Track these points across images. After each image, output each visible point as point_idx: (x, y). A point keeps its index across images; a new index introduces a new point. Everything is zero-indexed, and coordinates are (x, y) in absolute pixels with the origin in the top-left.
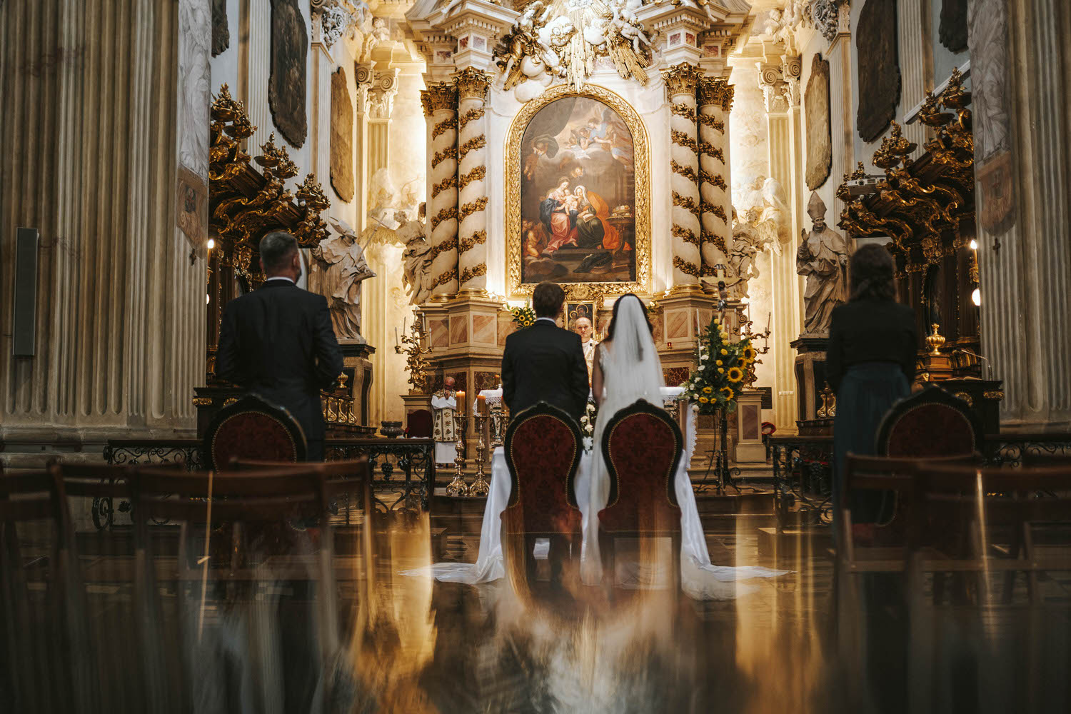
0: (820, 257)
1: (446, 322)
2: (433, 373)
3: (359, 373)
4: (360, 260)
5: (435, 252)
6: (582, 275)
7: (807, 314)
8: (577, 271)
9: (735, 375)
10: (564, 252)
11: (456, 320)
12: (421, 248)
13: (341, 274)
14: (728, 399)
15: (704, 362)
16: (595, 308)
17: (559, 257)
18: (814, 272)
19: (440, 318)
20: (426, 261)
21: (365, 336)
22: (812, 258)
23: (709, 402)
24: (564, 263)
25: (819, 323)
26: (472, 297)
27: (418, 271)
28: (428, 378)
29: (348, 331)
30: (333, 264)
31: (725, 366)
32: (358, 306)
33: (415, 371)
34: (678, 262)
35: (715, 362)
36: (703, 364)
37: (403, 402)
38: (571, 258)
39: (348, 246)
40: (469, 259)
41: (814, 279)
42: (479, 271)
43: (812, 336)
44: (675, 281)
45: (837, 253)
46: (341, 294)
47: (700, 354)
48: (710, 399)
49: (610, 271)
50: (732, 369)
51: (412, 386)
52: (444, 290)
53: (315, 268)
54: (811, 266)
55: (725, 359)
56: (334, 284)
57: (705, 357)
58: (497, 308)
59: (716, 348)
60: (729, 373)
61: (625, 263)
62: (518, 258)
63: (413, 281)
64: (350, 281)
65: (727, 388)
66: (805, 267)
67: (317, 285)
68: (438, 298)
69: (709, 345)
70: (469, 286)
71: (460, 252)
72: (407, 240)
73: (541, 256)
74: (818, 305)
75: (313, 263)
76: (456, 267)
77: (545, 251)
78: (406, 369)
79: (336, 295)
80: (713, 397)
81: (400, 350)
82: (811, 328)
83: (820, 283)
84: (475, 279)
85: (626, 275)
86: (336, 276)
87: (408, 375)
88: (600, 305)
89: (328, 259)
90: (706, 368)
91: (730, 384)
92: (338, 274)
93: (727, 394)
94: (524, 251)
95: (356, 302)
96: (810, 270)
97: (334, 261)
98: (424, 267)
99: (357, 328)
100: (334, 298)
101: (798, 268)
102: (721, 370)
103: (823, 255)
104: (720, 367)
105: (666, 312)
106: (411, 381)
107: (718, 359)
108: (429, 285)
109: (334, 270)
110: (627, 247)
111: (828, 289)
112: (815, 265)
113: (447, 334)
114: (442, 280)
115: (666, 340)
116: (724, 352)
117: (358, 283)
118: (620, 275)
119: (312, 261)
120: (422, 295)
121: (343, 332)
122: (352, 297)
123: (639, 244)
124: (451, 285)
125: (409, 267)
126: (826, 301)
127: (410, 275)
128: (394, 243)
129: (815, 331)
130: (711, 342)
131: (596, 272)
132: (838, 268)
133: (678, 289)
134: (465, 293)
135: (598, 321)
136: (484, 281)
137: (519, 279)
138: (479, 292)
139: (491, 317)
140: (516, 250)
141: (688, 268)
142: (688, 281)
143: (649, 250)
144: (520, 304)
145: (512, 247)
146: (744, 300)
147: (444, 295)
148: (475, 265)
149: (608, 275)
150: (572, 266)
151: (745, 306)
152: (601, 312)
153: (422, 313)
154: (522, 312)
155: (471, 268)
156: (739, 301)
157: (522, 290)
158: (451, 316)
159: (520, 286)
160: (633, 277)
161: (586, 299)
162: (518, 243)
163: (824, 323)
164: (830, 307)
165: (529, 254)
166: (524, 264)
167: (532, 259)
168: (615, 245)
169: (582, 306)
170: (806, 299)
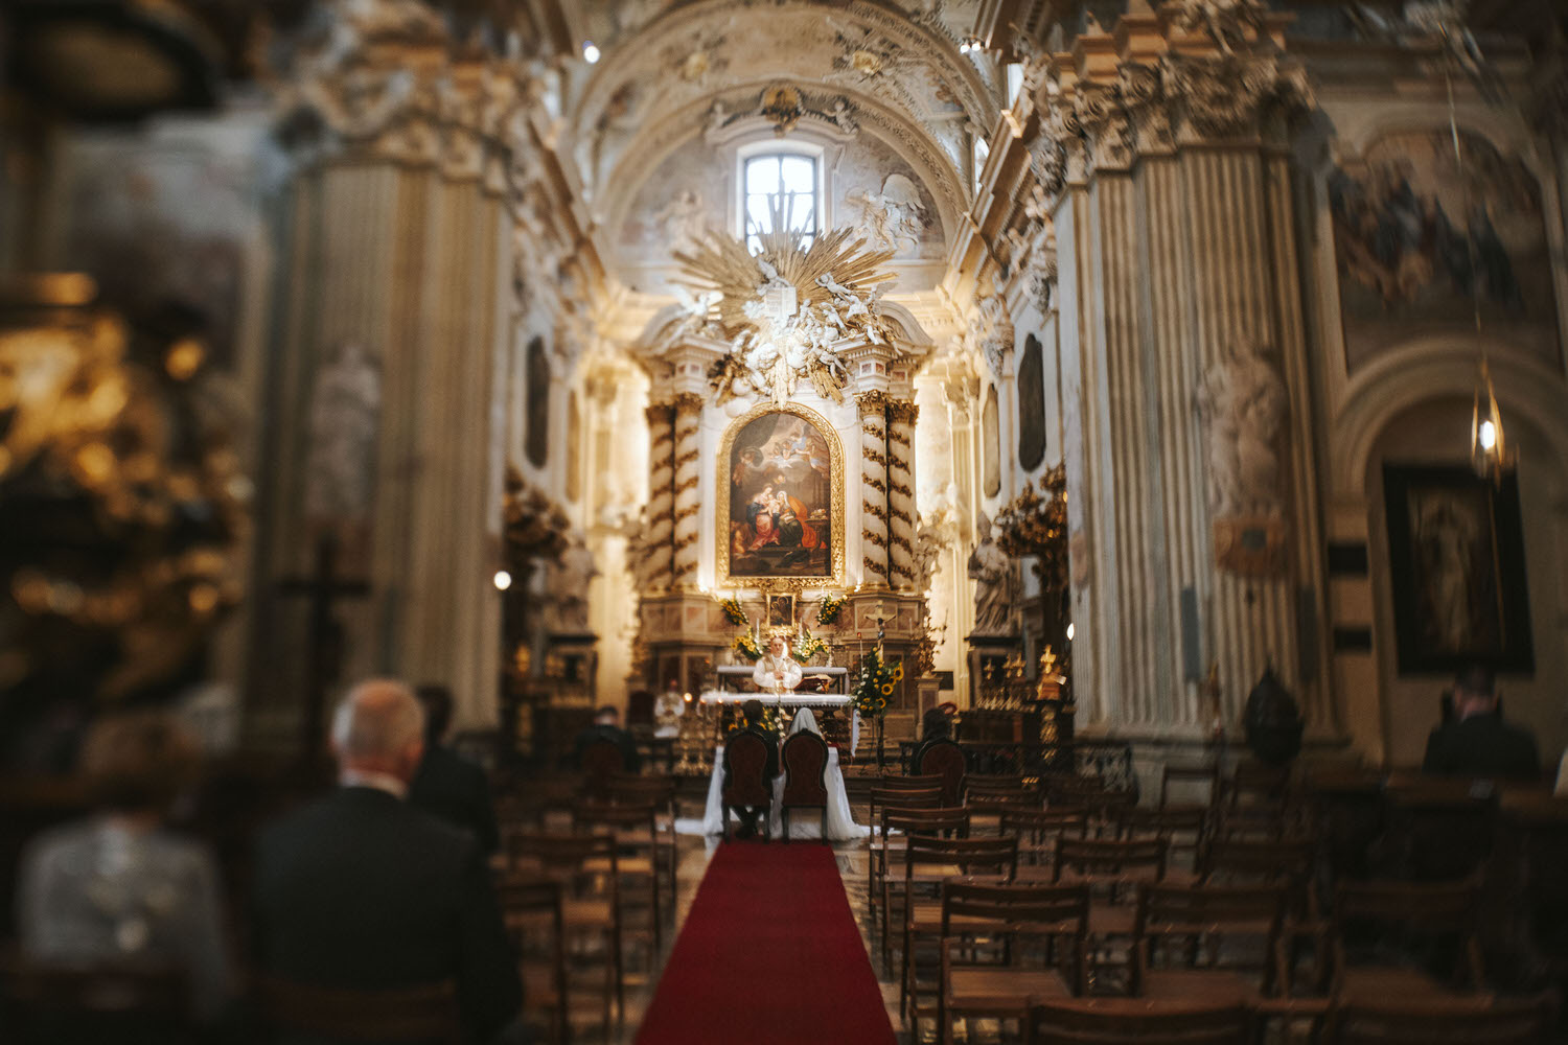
0: (987, 566)
1: (662, 612)
5: (652, 549)
6: (783, 569)
7: (977, 613)
8: (780, 567)
9: (887, 689)
10: (769, 549)
11: (671, 611)
12: (641, 544)
13: (575, 576)
16: (794, 599)
18: (982, 579)
19: (657, 607)
20: (647, 556)
22: (980, 567)
23: (868, 709)
24: (768, 559)
25: (987, 622)
26: (686, 591)
27: (638, 564)
29: (578, 622)
30: (569, 567)
31: (880, 683)
32: (587, 601)
34: (868, 562)
35: (873, 680)
36: (864, 681)
37: (625, 682)
38: (774, 555)
40: (683, 557)
41: (981, 585)
42: (692, 567)
43: (982, 633)
44: (865, 578)
45: (1001, 565)
46: (574, 591)
49: (808, 566)
50: (885, 685)
51: (633, 669)
52: (661, 582)
54: (979, 574)
55: (880, 677)
56: (569, 583)
57: (866, 676)
58: (707, 600)
59: (874, 669)
60: (883, 688)
61: (822, 560)
62: (726, 554)
64: (583, 581)
65: (881, 699)
66: (975, 574)
68: (655, 589)
70: (684, 581)
71: (675, 550)
72: (628, 536)
73: (747, 552)
74: (986, 608)
76: (672, 563)
77: (751, 548)
79: (570, 592)
80: (871, 706)
81: (624, 636)
82: (980, 626)
83: (987, 589)
84: (689, 575)
85: (822, 570)
86: (571, 577)
88: (798, 597)
90: (866, 684)
91: (883, 696)
93: (881, 703)
94: (732, 549)
96: (979, 576)
97: (571, 565)
98: (644, 561)
99: (585, 620)
100: (568, 596)
101: (969, 575)
102: (876, 686)
103: (989, 566)
105: (857, 606)
107: (874, 677)
108: (648, 576)
109: (569, 573)
110: (823, 546)
111: (994, 594)
112: (983, 573)
113: (663, 622)
114: (660, 572)
115: (857, 630)
116: (879, 672)
117: (589, 581)
118: (816, 571)
122: (583, 594)
123: (834, 543)
124: (668, 578)
126: (993, 604)
127: (631, 567)
128: (617, 539)
129: (984, 628)
130: (870, 664)
131: (795, 568)
133: (867, 586)
134: (680, 586)
135: (796, 611)
136: (696, 576)
137: (728, 573)
138: (691, 586)
139: (702, 609)
140: (725, 548)
141: (877, 568)
142: (877, 579)
143: (843, 548)
144: (728, 595)
145: (721, 545)
146: (927, 594)
147: (661, 587)
148: (689, 562)
149: (806, 571)
150: (774, 562)
151: (927, 600)
152: (800, 603)
153: (642, 602)
154: (730, 603)
155: (684, 565)
156: (922, 595)
157: (730, 583)
158: (668, 606)
159: (727, 579)
160: (829, 572)
161: (786, 592)
162: (727, 542)
163: (990, 623)
164: (995, 609)
165: (736, 551)
166: (732, 560)
167: (739, 556)
168: (813, 544)
169: (783, 598)
170: (976, 601)
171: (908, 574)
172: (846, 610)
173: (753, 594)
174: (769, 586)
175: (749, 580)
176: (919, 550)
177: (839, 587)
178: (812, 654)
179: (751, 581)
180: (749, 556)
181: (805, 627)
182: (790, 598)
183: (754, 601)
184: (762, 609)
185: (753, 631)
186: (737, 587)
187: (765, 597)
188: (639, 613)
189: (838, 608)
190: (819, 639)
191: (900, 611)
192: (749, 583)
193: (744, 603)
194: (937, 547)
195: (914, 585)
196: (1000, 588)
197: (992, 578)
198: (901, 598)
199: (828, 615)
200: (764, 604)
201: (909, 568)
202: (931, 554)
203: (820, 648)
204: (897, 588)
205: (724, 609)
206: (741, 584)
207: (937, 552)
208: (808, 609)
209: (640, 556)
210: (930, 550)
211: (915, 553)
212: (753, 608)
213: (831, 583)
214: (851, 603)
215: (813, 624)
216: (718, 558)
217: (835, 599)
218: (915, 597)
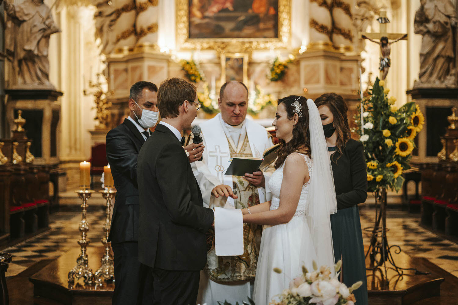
0: (435, 19)
1: (126, 70)
2: (116, 111)
3: (48, 114)
4: (48, 18)
5: (118, 13)
6: (236, 33)
7: (422, 67)
8: (233, 30)
9: (404, 147)
10: (223, 14)
11: (134, 69)
12: (108, 10)
13: (31, 30)
14: (396, 175)
15: (367, 131)
16: (246, 59)
17: (218, 18)
18: (428, 32)
19: (121, 67)
20: (112, 21)
21: (53, 82)
22: (427, 20)
23: (375, 179)
24: (223, 24)
25: (431, 75)
26: (147, 50)
27: (105, 29)
28: (113, 115)
29: (39, 78)
30: (24, 21)
31: (394, 137)
32: (46, 57)
33: (100, 110)
34: (314, 23)
35: (382, 133)
36: (365, 134)
37: (89, 136)
38: (228, 19)
39: (37, 5)
40: (144, 19)
41: (428, 38)
42: (152, 29)
43: (426, 86)
44: (311, 38)
45: (449, 17)
46: (31, 46)
47: (362, 122)
48: (375, 176)
49: (259, 30)
50: (400, 140)
51: (97, 123)
52: (126, 44)
53: (9, 24)
54: (426, 27)
55: (393, 128)
56: (25, 38)
57: (370, 126)
58: (167, 59)
59: (382, 115)
60: (397, 145)
61: (270, 24)
62: (185, 19)
63: (101, 37)
64: (39, 36)
65: (395, 163)
66: (422, 28)
67: (11, 39)
68: (120, 51)
69: (372, 110)
70: (145, 41)
71: (137, 14)
72: (96, 3)
73: (204, 17)
74: (431, 60)
75: (8, 20)
76: (134, 26)
77: (207, 14)
78: (92, 108)
79: (27, 47)
80: (379, 174)
81: (87, 93)
82: (424, 79)
83: (434, 42)
84: (150, 36)
85: (271, 33)
86: (27, 31)
87: (94, 113)
88: (250, 57)
89: (21, 17)
90: (370, 138)
91: (398, 157)
92: (29, 30)
93: (394, 169)
94: (190, 14)
95: (45, 53)
96: (425, 30)
97: (26, 18)
98: (110, 26)
99: (47, 76)
100: (25, 50)
101: (415, 29)
102: (389, 142)
103: (437, 18)
104: (387, 138)
105: (303, 64)
106: (96, 118)
107: (384, 128)
108: (114, 39)
109: (25, 27)
110: (272, 11)
111: (440, 46)
112: (430, 26)
113: (126, 80)
114: (124, 36)
115: (303, 85)
116: (392, 120)
117: (47, 37)
118: (266, 34)
119: (7, 18)
120: (109, 48)
121: (35, 78)
122: (41, 49)
123: (281, 8)
124: (131, 39)
125: (99, 26)
126: (438, 57)
127: (100, 31)
128: (87, 6)
129: (428, 81)
130: (375, 107)
131: (248, 31)
132: (449, 29)
133: (312, 46)
134: (141, 46)
135: (248, 70)
136: (157, 37)
137: (186, 37)
138: (152, 46)
139: (162, 68)
140: (183, 13)
141: (322, 29)
142: (322, 39)
143: (289, 13)
144: (187, 56)
145: (180, 10)
146: (363, 55)
147: (126, 48)
148: (149, 24)
149: (257, 34)
150: (228, 26)
151: (364, 60)
152: (250, 63)
153: (110, 62)
154: (188, 63)
155: (145, 27)
156: (359, 56)
157: (189, 45)
158: (130, 65)
159: (186, 41)
160: (277, 35)
161: (240, 52)
162: (185, 7)
163: (435, 75)
164: (441, 61)
165: (194, 16)
166: (190, 24)
167: (197, 19)
168: (263, 9)
169: (237, 59)
170: (421, 55)
171: (348, 36)
172: (292, 69)
173: (209, 55)
174: (223, 48)
175: (206, 42)
176: (357, 15)
177: (285, 48)
178: (263, 108)
179: (208, 43)
180: (206, 21)
181: (256, 84)
182: (242, 59)
183: (210, 62)
184: (217, 69)
185: (209, 88)
186: (194, 49)
187: (219, 58)
188: (107, 73)
189: (285, 67)
190: (269, 95)
191: (342, 69)
192: (206, 46)
193: (201, 64)
194: (372, 13)
195: (353, 46)
196: (446, 41)
197: (440, 30)
198: (343, 57)
199: (277, 74)
200: (219, 64)
201: (349, 31)
202: (367, 18)
203: (270, 102)
204: (337, 48)
205: (183, 69)
206: (198, 46)
207: (372, 17)
208: (258, 69)
209: (108, 21)
210: (367, 15)
211: (354, 17)
212: (210, 68)
213: (279, 45)
214: (297, 63)
215: (263, 82)
216: (177, 22)
217: (283, 60)
218: (355, 56)
